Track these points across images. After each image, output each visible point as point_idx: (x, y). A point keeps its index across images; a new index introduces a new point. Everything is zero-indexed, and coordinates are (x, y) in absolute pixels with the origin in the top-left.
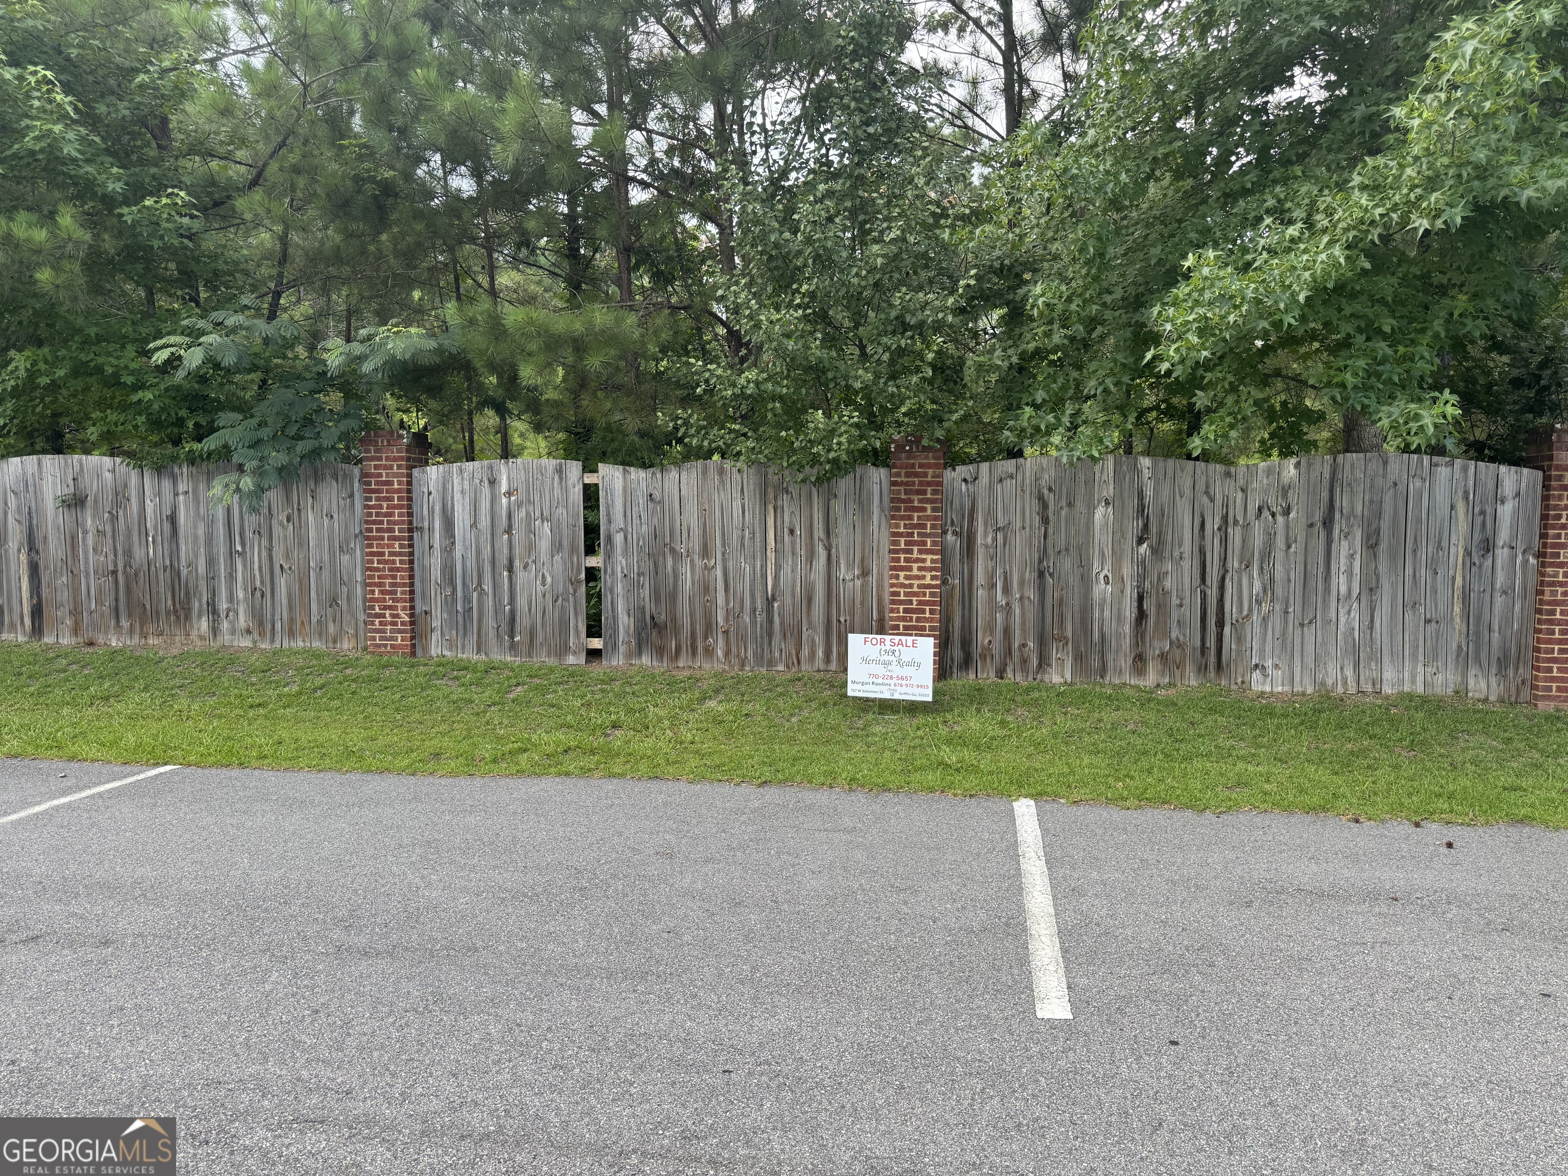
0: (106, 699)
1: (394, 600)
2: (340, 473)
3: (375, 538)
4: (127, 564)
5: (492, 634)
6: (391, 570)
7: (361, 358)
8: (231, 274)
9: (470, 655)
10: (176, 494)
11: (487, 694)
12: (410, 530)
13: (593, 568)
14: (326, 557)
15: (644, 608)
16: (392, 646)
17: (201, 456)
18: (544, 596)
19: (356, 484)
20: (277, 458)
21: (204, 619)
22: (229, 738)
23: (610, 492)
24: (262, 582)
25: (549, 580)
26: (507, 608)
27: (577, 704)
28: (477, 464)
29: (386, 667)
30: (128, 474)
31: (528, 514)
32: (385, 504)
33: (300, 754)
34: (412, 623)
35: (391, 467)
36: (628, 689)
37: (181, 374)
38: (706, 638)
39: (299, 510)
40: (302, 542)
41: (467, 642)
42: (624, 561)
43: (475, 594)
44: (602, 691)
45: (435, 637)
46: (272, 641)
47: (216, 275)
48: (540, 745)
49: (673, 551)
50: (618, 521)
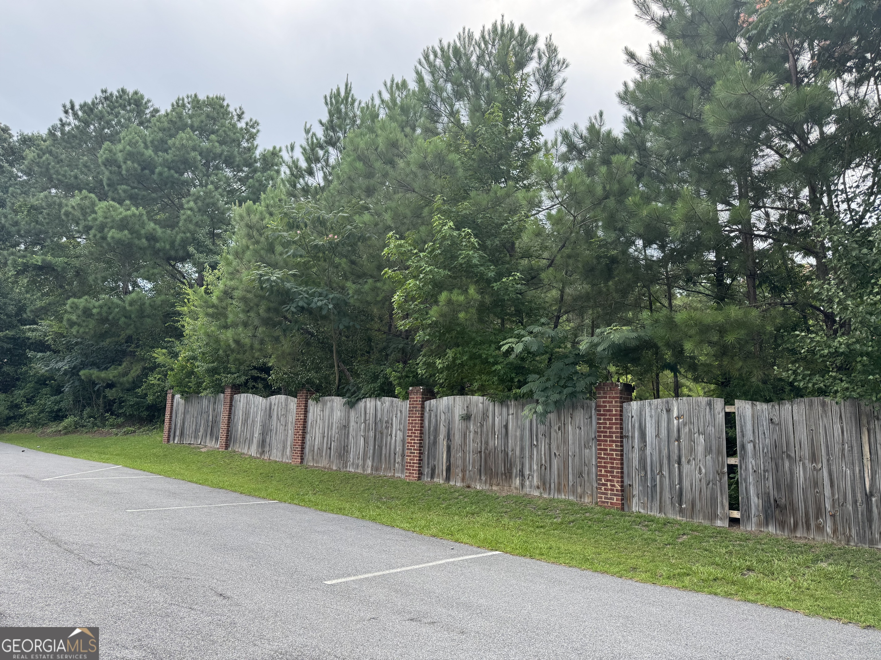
0: (473, 514)
1: (613, 476)
2: (585, 405)
3: (603, 441)
4: (486, 448)
5: (668, 502)
6: (611, 459)
7: (597, 345)
8: (538, 309)
9: (655, 513)
10: (508, 415)
11: (665, 537)
12: (622, 437)
13: (732, 465)
14: (577, 450)
15: (769, 493)
16: (612, 503)
17: (520, 396)
18: (700, 480)
19: (593, 411)
20: (555, 397)
21: (518, 479)
22: (526, 542)
23: (743, 417)
24: (545, 461)
25: (703, 471)
26: (678, 486)
27: (724, 551)
28: (659, 400)
29: (608, 514)
30: (489, 405)
31: (690, 430)
32: (608, 422)
33: (561, 556)
34: (622, 491)
35: (612, 402)
36: (758, 546)
37: (513, 356)
38: (817, 518)
39: (564, 424)
40: (565, 441)
41: (653, 505)
42: (753, 462)
43: (658, 477)
44: (740, 545)
45: (635, 500)
46: (550, 494)
47: (531, 310)
48: (698, 573)
49: (789, 456)
50: (749, 435)
